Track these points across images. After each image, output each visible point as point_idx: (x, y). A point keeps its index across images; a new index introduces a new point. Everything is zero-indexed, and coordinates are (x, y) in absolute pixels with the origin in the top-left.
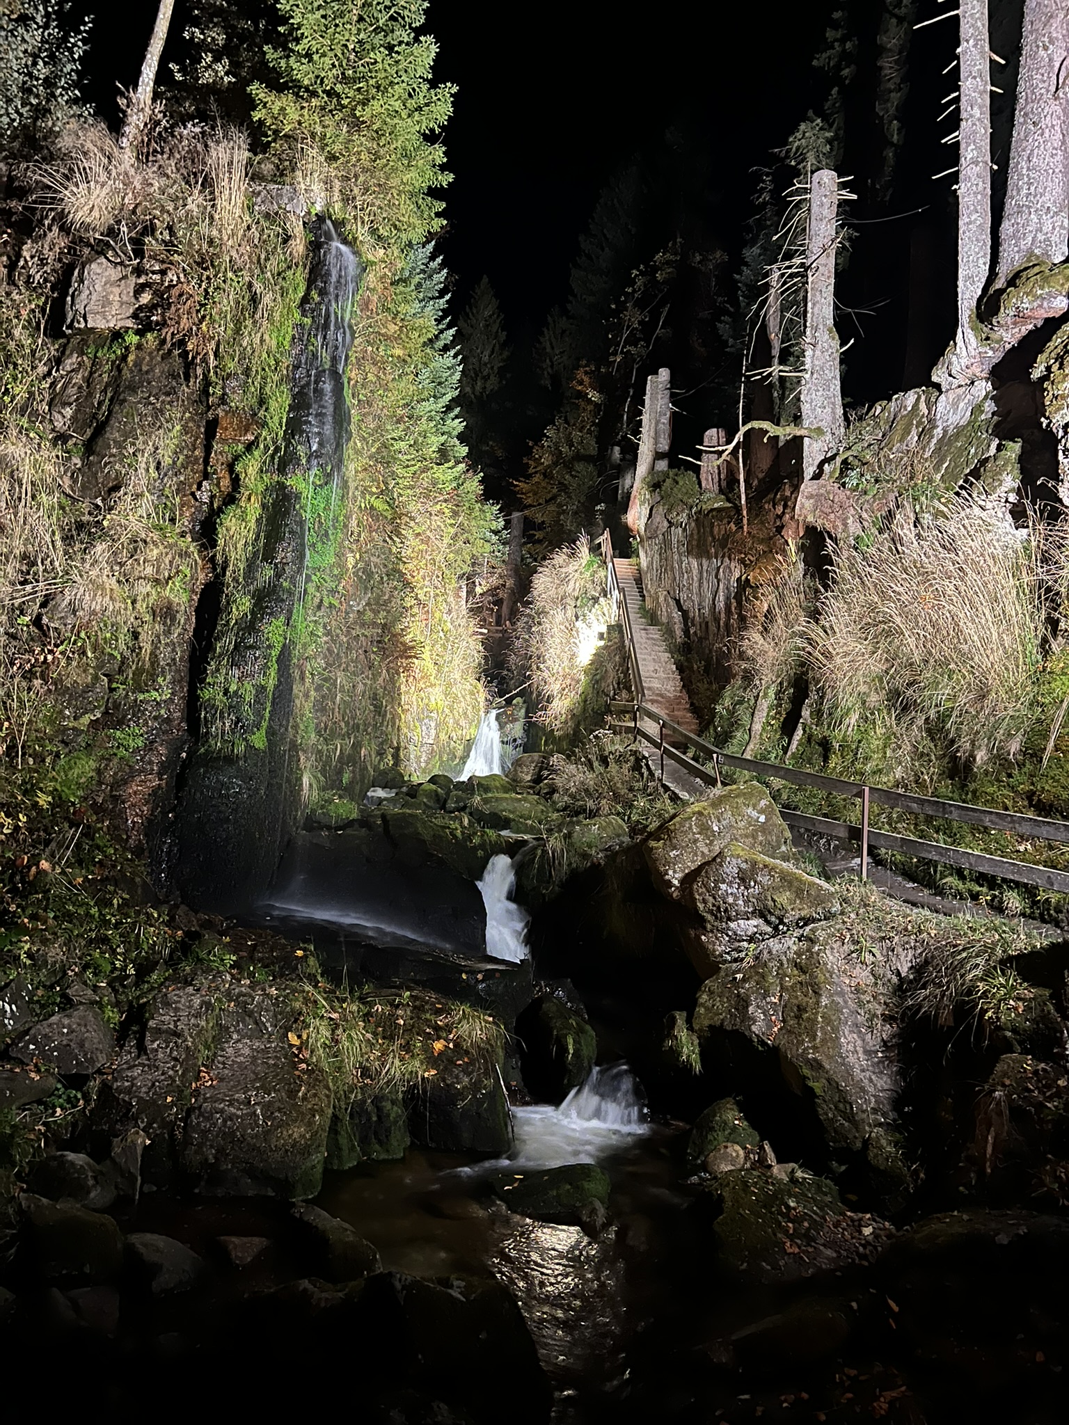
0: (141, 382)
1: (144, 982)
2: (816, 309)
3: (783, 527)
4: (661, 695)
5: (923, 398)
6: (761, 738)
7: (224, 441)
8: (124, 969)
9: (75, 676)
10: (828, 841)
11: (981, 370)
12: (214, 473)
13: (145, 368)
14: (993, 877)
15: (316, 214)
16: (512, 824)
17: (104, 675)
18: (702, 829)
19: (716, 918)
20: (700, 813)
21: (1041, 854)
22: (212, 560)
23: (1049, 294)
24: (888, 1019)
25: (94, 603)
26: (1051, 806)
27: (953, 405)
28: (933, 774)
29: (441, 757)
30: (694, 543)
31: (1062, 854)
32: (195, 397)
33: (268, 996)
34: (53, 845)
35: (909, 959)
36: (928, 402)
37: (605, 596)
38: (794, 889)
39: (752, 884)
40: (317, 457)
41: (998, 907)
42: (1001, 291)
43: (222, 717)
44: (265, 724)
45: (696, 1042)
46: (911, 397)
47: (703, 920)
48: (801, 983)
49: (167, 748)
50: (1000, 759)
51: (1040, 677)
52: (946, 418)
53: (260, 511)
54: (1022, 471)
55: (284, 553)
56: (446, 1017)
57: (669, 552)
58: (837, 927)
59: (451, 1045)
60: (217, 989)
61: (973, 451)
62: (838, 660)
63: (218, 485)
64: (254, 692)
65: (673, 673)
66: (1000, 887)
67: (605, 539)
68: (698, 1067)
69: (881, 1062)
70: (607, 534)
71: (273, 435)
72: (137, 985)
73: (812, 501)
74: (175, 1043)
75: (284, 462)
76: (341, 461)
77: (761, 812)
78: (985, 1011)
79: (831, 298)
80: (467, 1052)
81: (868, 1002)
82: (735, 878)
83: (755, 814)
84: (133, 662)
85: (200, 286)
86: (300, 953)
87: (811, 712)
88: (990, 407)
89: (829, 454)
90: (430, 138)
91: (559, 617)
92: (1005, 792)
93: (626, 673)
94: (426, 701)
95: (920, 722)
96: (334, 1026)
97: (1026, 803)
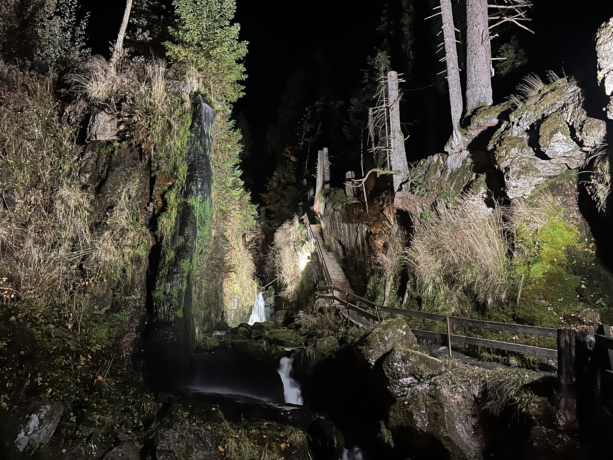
0: (121, 162)
1: (149, 429)
2: (393, 124)
3: (383, 210)
4: (337, 282)
5: (441, 157)
6: (389, 298)
7: (159, 185)
8: (138, 423)
9: (100, 291)
10: (427, 341)
11: (463, 147)
12: (155, 199)
13: (122, 156)
14: (504, 351)
15: (195, 92)
16: (285, 343)
17: (111, 289)
18: (381, 340)
19: (393, 378)
20: (379, 333)
21: (522, 340)
22: (156, 236)
23: (490, 118)
24: (474, 416)
25: (106, 258)
26: (523, 320)
27: (454, 160)
28: (469, 309)
29: (240, 315)
30: (345, 217)
31: (531, 340)
32: (145, 167)
33: (207, 430)
34: (100, 368)
35: (478, 389)
36: (443, 159)
37: (308, 240)
38: (425, 363)
39: (408, 362)
40: (200, 191)
41: (508, 365)
42: (470, 117)
43: (164, 305)
44: (182, 306)
45: (391, 434)
46: (436, 158)
47: (388, 379)
48: (434, 403)
49: (139, 320)
50: (498, 301)
51: (510, 267)
52: (451, 165)
53: (176, 214)
54: (488, 185)
55: (188, 231)
56: (284, 433)
57: (334, 221)
58: (445, 377)
59: (288, 445)
60: (184, 429)
61: (465, 178)
62: (422, 265)
63: (157, 204)
64: (177, 293)
65: (341, 272)
66: (507, 355)
67: (305, 217)
68: (393, 445)
69: (474, 435)
70: (306, 215)
71: (181, 182)
72: (145, 430)
73: (400, 200)
74: (170, 456)
75: (187, 193)
76: (210, 192)
77: (404, 330)
78: (521, 409)
79: (399, 120)
80: (295, 448)
81: (464, 409)
82: (400, 360)
83: (401, 331)
84: (123, 283)
85: (147, 122)
86: (214, 409)
87: (411, 286)
88: (469, 160)
89: (404, 181)
90: (239, 62)
91: (288, 250)
92: (503, 315)
93: (322, 273)
94: (232, 290)
95: (460, 288)
96: (238, 441)
97: (512, 319)
